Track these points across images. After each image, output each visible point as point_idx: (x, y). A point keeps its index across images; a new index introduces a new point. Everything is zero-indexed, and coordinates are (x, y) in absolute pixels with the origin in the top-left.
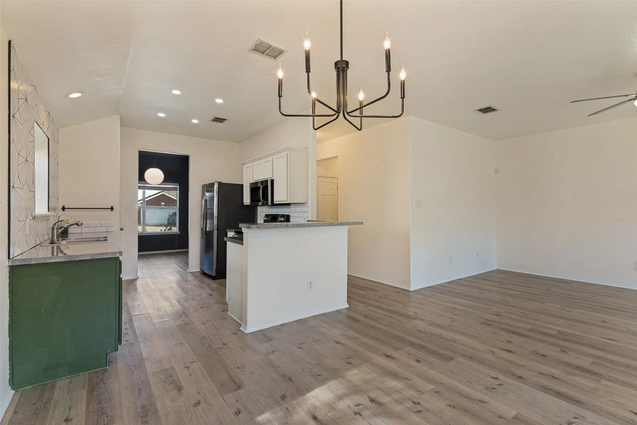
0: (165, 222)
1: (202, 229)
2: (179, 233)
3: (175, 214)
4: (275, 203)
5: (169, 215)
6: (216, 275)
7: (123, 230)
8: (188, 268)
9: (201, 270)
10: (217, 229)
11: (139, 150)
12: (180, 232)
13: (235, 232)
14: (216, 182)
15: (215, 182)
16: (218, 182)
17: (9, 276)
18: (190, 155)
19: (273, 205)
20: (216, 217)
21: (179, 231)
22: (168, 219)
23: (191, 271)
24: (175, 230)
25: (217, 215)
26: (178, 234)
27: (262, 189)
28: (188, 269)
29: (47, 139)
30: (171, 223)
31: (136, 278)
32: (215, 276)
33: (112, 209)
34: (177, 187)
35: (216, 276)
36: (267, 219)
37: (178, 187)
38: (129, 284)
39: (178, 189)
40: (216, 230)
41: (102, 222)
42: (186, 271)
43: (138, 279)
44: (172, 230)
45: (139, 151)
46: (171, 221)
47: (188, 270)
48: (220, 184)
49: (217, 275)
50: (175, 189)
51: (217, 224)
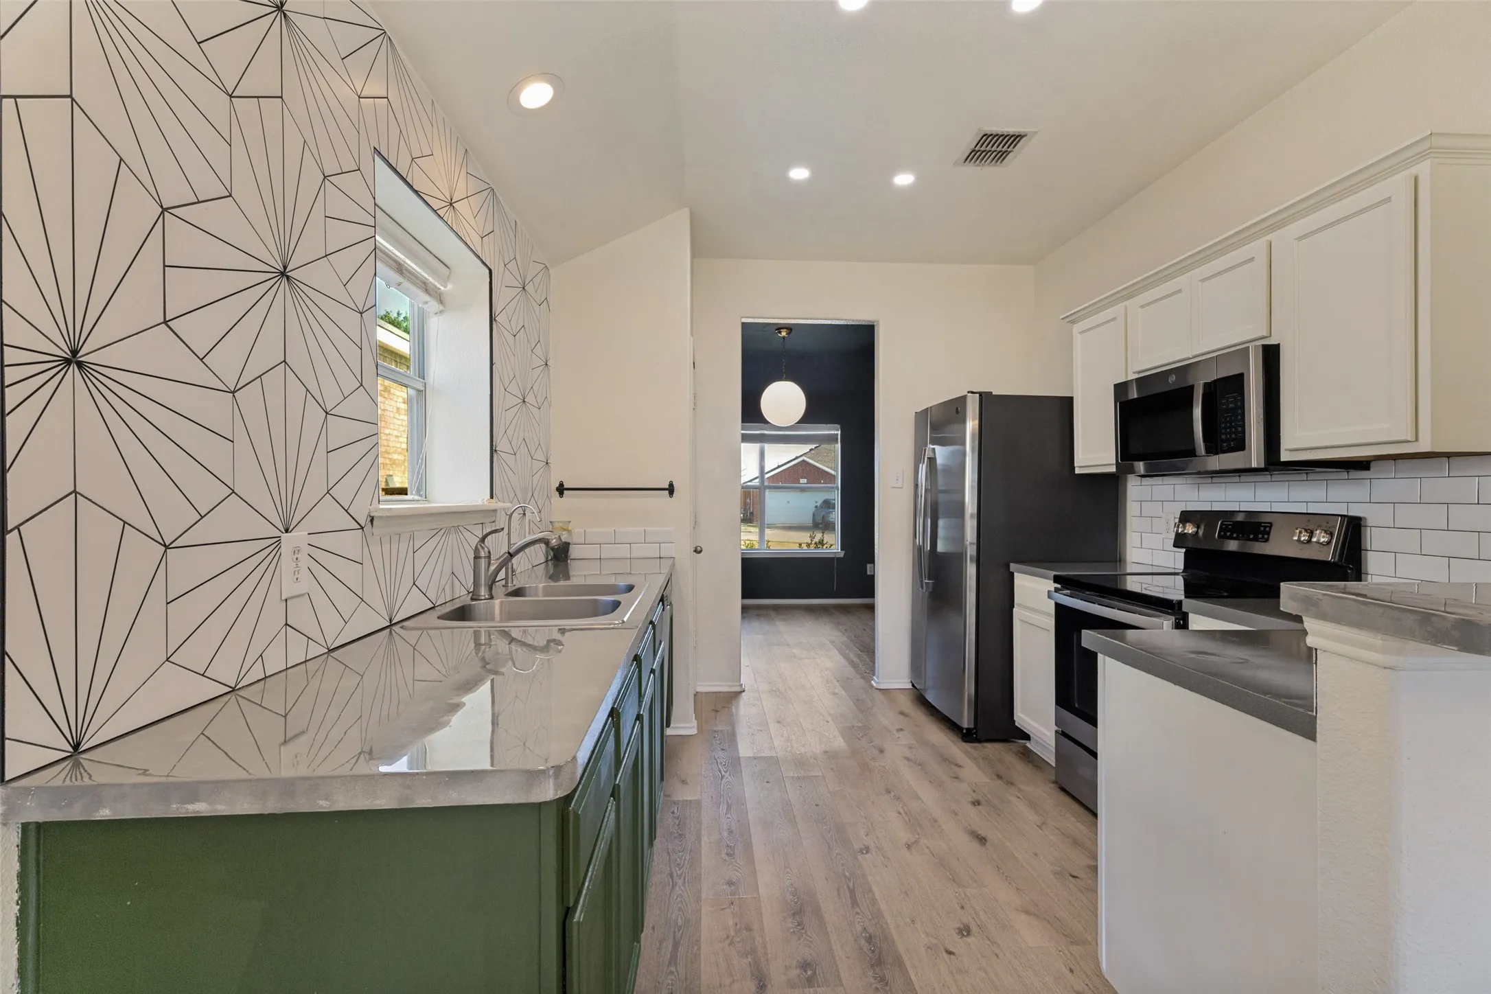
0: (808, 520)
1: (919, 550)
2: (842, 555)
3: (828, 504)
4: (1285, 457)
5: (816, 507)
6: (972, 726)
7: (700, 552)
8: (874, 675)
9: (913, 685)
10: (975, 558)
11: (744, 320)
12: (843, 552)
13: (1057, 579)
14: (973, 393)
15: (968, 392)
16: (981, 394)
17: (22, 877)
18: (878, 321)
19: (1274, 464)
20: (972, 516)
21: (841, 550)
22: (814, 515)
23: (882, 687)
24: (833, 544)
25: (975, 511)
26: (838, 559)
27: (1204, 395)
28: (875, 678)
29: (488, 271)
30: (821, 524)
31: (737, 689)
32: (968, 729)
33: (671, 490)
34: (837, 434)
35: (972, 729)
36: (1197, 532)
37: (839, 432)
38: (717, 711)
39: (838, 439)
40: (971, 560)
41: (646, 529)
42: (868, 680)
43: (741, 692)
44: (824, 547)
45: (743, 324)
46: (819, 520)
47: (875, 681)
48: (986, 399)
49: (975, 728)
50: (832, 439)
51: (975, 541)
